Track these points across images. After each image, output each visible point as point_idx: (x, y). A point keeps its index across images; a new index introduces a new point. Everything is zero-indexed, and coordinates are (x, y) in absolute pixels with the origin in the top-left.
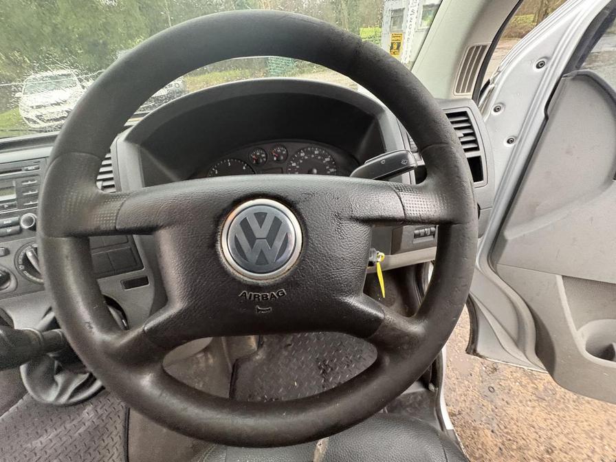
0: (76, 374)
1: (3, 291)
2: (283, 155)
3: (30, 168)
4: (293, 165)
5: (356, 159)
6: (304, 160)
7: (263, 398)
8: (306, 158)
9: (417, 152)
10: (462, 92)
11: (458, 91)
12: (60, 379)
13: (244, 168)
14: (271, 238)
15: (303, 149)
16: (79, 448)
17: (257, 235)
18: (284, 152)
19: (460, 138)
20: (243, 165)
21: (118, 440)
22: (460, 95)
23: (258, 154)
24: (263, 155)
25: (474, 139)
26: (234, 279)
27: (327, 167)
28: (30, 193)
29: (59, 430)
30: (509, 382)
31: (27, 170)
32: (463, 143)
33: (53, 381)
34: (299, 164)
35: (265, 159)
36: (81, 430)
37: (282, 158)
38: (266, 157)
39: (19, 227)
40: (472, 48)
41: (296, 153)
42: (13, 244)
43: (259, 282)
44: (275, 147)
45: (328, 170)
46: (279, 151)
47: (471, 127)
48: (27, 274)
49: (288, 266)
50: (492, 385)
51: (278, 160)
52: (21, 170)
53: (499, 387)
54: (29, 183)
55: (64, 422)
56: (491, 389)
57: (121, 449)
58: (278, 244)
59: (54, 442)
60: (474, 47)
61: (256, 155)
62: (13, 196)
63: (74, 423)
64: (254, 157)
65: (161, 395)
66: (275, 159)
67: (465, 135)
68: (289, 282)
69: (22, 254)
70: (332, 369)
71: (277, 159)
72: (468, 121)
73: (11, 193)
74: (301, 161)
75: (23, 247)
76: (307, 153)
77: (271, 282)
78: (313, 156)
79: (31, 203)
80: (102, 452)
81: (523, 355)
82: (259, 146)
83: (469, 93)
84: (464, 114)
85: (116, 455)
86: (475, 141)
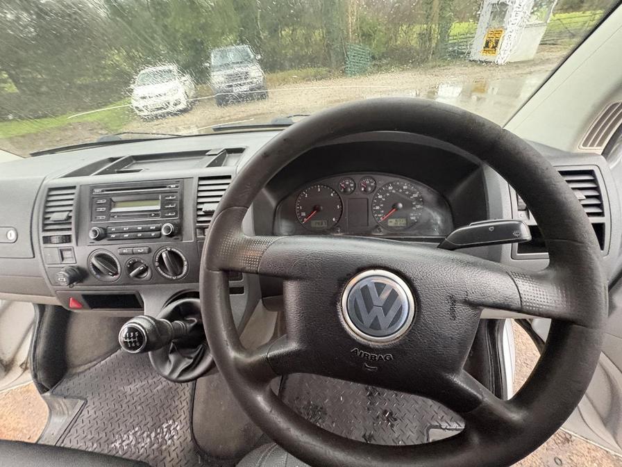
0: (184, 357)
1: (142, 279)
2: (371, 187)
3: (172, 186)
4: (380, 197)
5: (448, 201)
6: (391, 193)
7: (309, 403)
8: (394, 191)
9: (525, 210)
10: (590, 146)
11: (585, 145)
12: (172, 357)
13: (332, 195)
14: (386, 308)
15: (392, 183)
16: (156, 402)
17: (375, 303)
18: (372, 184)
19: (580, 200)
20: (332, 192)
21: (185, 405)
22: (588, 149)
23: (347, 183)
24: (352, 185)
25: (599, 203)
26: (349, 337)
27: (414, 203)
28: (170, 206)
29: (144, 383)
30: (583, 459)
31: (170, 187)
32: (585, 206)
33: (167, 359)
34: (386, 197)
35: (353, 189)
36: (159, 388)
37: (370, 189)
38: (355, 187)
39: (159, 232)
40: (615, 105)
41: (384, 186)
42: (154, 245)
43: (369, 342)
44: (364, 178)
45: (414, 206)
46: (368, 182)
47: (597, 189)
48: (160, 270)
49: (398, 335)
50: (560, 457)
51: (366, 190)
52: (165, 187)
53: (570, 461)
54: (170, 198)
55: (147, 377)
56: (559, 462)
57: (187, 414)
58: (392, 313)
59: (139, 391)
60: (617, 104)
61: (344, 184)
62: (158, 207)
63: (154, 380)
64: (343, 185)
65: (271, 411)
66: (363, 189)
67: (588, 197)
68: (397, 349)
69: (159, 254)
70: (379, 394)
71: (364, 190)
72: (594, 181)
73: (157, 205)
74: (388, 195)
75: (161, 248)
76: (395, 187)
77: (380, 345)
78: (401, 191)
79: (170, 214)
80: (173, 411)
81: (612, 439)
82: (349, 176)
83: (599, 148)
84: (591, 173)
85: (183, 417)
86: (600, 206)
